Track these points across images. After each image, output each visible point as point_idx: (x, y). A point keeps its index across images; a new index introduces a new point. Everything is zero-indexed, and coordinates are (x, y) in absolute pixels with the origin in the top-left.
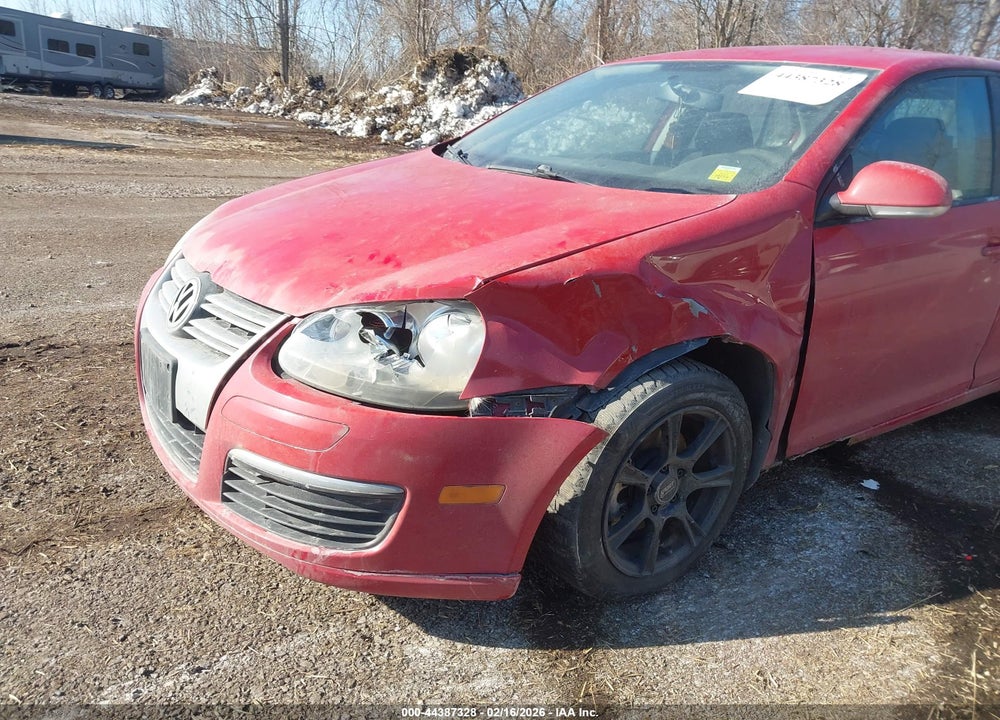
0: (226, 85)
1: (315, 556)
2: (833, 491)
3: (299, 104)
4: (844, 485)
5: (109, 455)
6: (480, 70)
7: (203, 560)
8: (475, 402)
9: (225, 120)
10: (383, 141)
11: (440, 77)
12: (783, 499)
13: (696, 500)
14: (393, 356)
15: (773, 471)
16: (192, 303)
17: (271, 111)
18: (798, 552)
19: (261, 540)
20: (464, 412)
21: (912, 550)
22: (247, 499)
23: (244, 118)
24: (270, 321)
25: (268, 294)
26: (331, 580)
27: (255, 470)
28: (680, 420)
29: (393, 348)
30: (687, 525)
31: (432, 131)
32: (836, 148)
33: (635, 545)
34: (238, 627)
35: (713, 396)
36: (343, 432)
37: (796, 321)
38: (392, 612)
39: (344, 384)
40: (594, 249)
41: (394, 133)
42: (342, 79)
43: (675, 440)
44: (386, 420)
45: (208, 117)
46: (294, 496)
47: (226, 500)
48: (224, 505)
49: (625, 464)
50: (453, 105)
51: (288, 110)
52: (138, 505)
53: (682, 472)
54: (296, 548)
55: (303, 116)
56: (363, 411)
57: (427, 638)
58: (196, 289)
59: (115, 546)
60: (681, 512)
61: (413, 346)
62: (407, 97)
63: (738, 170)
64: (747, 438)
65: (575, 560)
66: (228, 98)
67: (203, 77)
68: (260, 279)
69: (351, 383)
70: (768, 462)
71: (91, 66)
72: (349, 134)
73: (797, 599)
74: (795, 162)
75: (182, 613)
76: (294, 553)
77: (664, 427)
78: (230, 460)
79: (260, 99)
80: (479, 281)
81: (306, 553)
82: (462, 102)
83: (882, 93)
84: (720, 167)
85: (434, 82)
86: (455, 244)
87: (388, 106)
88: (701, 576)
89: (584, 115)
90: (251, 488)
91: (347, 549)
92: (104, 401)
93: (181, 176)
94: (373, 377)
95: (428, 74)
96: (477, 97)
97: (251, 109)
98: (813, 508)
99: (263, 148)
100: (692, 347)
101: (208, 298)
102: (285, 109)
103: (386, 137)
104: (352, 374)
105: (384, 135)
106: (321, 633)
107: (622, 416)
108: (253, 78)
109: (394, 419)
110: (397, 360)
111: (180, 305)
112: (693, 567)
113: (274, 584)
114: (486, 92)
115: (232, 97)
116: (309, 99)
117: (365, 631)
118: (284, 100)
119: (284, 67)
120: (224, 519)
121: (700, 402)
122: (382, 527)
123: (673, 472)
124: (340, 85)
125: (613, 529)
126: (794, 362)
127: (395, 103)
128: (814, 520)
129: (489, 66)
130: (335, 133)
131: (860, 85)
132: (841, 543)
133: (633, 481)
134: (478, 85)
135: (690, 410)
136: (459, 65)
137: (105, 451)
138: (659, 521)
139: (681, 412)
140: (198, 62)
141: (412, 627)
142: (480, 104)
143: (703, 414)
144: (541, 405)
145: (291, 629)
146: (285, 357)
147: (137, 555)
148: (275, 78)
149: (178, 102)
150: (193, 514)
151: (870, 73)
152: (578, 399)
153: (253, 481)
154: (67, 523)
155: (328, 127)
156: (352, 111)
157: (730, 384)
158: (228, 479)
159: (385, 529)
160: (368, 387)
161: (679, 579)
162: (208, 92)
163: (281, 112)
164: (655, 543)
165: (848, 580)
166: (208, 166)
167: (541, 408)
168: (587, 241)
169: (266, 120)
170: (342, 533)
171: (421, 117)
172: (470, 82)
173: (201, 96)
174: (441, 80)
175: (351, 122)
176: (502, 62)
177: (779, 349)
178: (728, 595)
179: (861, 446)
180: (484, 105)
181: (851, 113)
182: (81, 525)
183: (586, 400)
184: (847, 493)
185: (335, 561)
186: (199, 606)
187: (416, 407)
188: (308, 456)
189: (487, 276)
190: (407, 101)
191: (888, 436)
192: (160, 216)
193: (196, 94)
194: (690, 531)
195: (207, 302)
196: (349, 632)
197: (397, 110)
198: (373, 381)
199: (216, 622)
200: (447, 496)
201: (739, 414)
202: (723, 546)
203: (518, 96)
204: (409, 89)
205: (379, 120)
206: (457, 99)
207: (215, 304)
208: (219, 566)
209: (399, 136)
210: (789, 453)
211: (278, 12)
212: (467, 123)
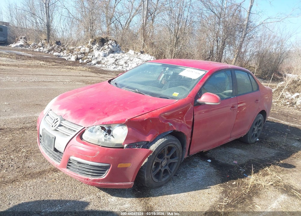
0: (28, 42)
1: (90, 180)
2: (201, 162)
3: (53, 49)
4: (203, 161)
5: (26, 158)
6: (109, 43)
7: (57, 183)
8: (126, 145)
9: (30, 53)
10: (80, 63)
11: (97, 45)
12: (190, 164)
13: (170, 165)
14: (107, 135)
15: (187, 158)
16: (58, 123)
17: (44, 51)
18: (192, 176)
19: (77, 177)
20: (123, 148)
21: (217, 175)
22: (73, 167)
23: (36, 53)
24: (79, 128)
25: (79, 122)
26: (93, 185)
27: (77, 161)
28: (167, 147)
29: (107, 133)
30: (168, 170)
31: (95, 60)
32: (198, 89)
33: (158, 175)
34: (70, 197)
35: (174, 142)
36: (98, 153)
37: (190, 126)
38: (104, 192)
39: (97, 142)
40: (150, 113)
41: (83, 60)
42: (67, 43)
43: (166, 152)
44: (107, 150)
45: (24, 52)
46: (86, 166)
47: (68, 168)
48: (67, 169)
49: (156, 158)
50: (102, 53)
51: (49, 51)
52: (38, 170)
53: (167, 159)
54: (85, 178)
55: (55, 54)
56: (102, 148)
57: (113, 197)
58: (59, 119)
59: (35, 180)
60: (167, 168)
61: (111, 133)
62: (87, 50)
63: (178, 93)
64: (181, 151)
65: (145, 179)
66: (29, 46)
67: (20, 39)
68: (76, 118)
69: (99, 141)
70: (186, 156)
72: (69, 60)
73: (191, 186)
74: (190, 92)
75: (56, 194)
76: (85, 179)
77: (164, 149)
78: (70, 159)
79: (40, 47)
80: (127, 120)
81: (88, 179)
82: (104, 52)
83: (208, 77)
84: (175, 93)
85: (95, 46)
86: (120, 110)
87: (81, 52)
88: (171, 182)
89: (138, 57)
90: (75, 165)
91: (97, 178)
92: (21, 144)
93: (22, 74)
94: (103, 140)
95: (93, 44)
96: (108, 51)
97: (37, 50)
98: (196, 166)
99: (45, 64)
100: (170, 132)
101: (62, 122)
102: (48, 51)
103: (81, 62)
104: (99, 140)
105: (80, 61)
106: (89, 197)
107: (155, 147)
108: (38, 40)
109: (109, 150)
110: (108, 136)
111: (55, 123)
112: (169, 180)
113: (76, 187)
114: (111, 50)
115: (30, 46)
116: (56, 48)
117: (99, 196)
118: (48, 48)
119: (48, 38)
120: (67, 172)
121: (171, 144)
122: (105, 173)
123: (166, 159)
124: (66, 44)
125: (153, 172)
126: (190, 134)
127: (84, 51)
128: (196, 169)
129: (112, 43)
130: (65, 59)
131: (204, 74)
132: (202, 174)
133: (158, 161)
134: (108, 48)
135: (169, 146)
136: (103, 42)
137: (25, 157)
138: (163, 170)
139: (167, 146)
140: (19, 34)
141: (109, 195)
142: (109, 53)
143: (172, 146)
144: (139, 145)
145: (82, 197)
146: (84, 136)
147: (41, 182)
148: (45, 41)
149: (13, 47)
150: (52, 172)
151: (206, 71)
152: (147, 144)
153: (76, 164)
154: (20, 175)
155: (63, 57)
156: (70, 52)
157: (177, 140)
158: (69, 164)
159: (106, 173)
160: (103, 143)
161: (167, 183)
162: (23, 44)
163: (47, 51)
164: (162, 175)
165: (203, 182)
166: (29, 71)
167: (139, 146)
168: (148, 110)
169: (43, 54)
170: (96, 174)
171: (91, 56)
172: (106, 47)
173: (20, 45)
174: (98, 45)
175: (70, 56)
176: (115, 41)
177: (187, 132)
178: (177, 186)
179: (208, 152)
180: (110, 53)
181: (201, 81)
182: (25, 176)
183: (148, 144)
184: (204, 163)
185: (94, 180)
186: (59, 193)
187: (113, 147)
188: (90, 158)
189: (128, 119)
191: (214, 149)
192: (19, 88)
193: (18, 44)
194: (169, 172)
195: (62, 123)
196: (95, 197)
197: (84, 53)
198: (103, 141)
199: (64, 196)
200: (119, 166)
201: (179, 146)
202: (176, 175)
203: (120, 51)
204: (88, 47)
205: (79, 56)
206: (102, 51)
207: (64, 123)
208: (62, 184)
209: (85, 61)
210: (190, 154)
211: (46, 22)
212: (105, 58)
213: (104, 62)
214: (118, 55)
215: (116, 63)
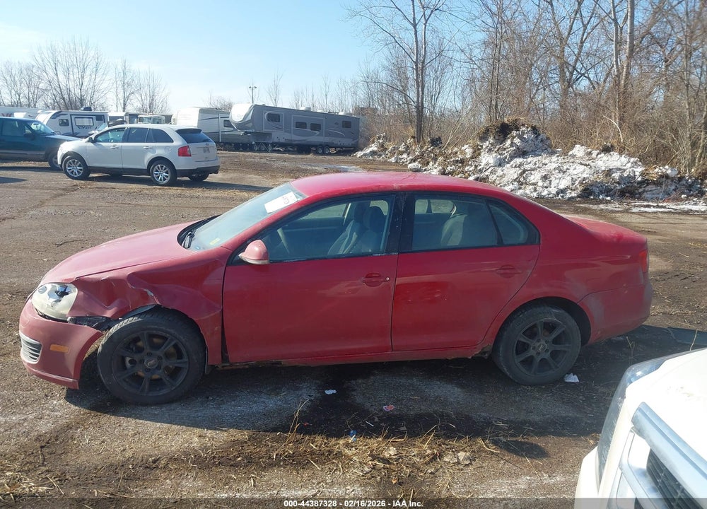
6: (515, 135)
8: (69, 318)
17: (406, 160)
30: (164, 379)
32: (252, 234)
53: (160, 358)
62: (469, 153)
67: (377, 140)
71: (318, 135)
79: (402, 153)
82: (500, 155)
83: (295, 209)
85: (487, 142)
87: (457, 159)
95: (483, 138)
96: (511, 152)
98: (278, 395)
114: (518, 149)
118: (416, 154)
119: (418, 133)
121: (156, 329)
123: (154, 356)
127: (462, 157)
129: (523, 132)
134: (512, 144)
136: (505, 131)
142: (512, 158)
148: (412, 140)
149: (359, 156)
164: (145, 383)
167: (91, 323)
172: (508, 143)
173: (371, 152)
174: (491, 141)
176: (534, 128)
180: (516, 157)
190: (468, 156)
193: (368, 151)
194: (167, 383)
197: (462, 161)
198: (46, 308)
200: (53, 348)
204: (472, 148)
206: (495, 154)
210: (230, 361)
211: (416, 99)
212: (499, 170)
213: (495, 177)
214: (535, 159)
215: (522, 179)
